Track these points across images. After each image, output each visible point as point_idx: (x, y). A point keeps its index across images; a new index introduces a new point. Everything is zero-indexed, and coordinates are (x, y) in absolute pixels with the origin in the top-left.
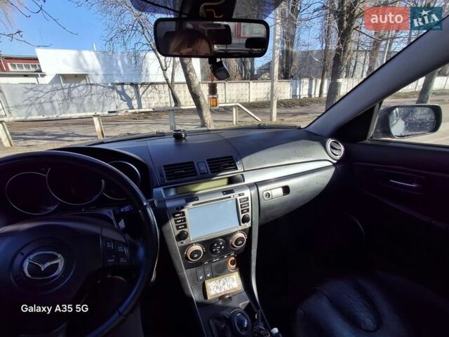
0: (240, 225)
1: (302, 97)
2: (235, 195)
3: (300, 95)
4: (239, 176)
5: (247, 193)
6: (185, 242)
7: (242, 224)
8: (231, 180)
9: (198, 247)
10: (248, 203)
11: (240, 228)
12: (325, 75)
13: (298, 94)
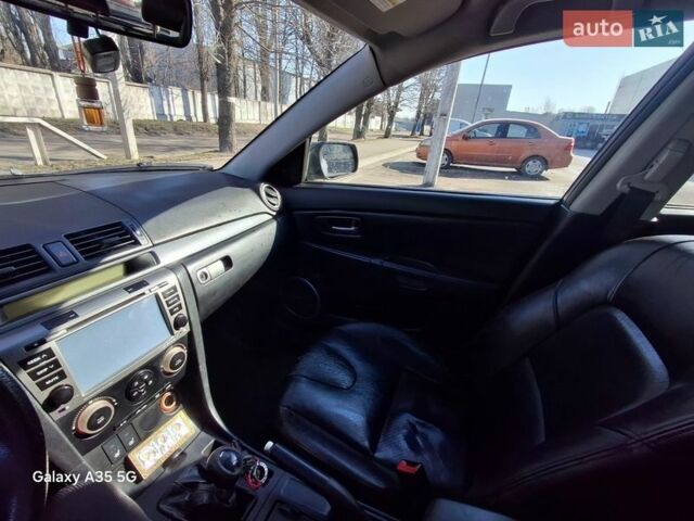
0: (172, 334)
1: (175, 119)
2: (154, 288)
3: (171, 116)
4: (145, 256)
5: (172, 280)
6: (68, 407)
7: (175, 332)
8: (131, 267)
9: (100, 404)
10: (178, 296)
11: (174, 339)
12: (206, 87)
13: (166, 112)
